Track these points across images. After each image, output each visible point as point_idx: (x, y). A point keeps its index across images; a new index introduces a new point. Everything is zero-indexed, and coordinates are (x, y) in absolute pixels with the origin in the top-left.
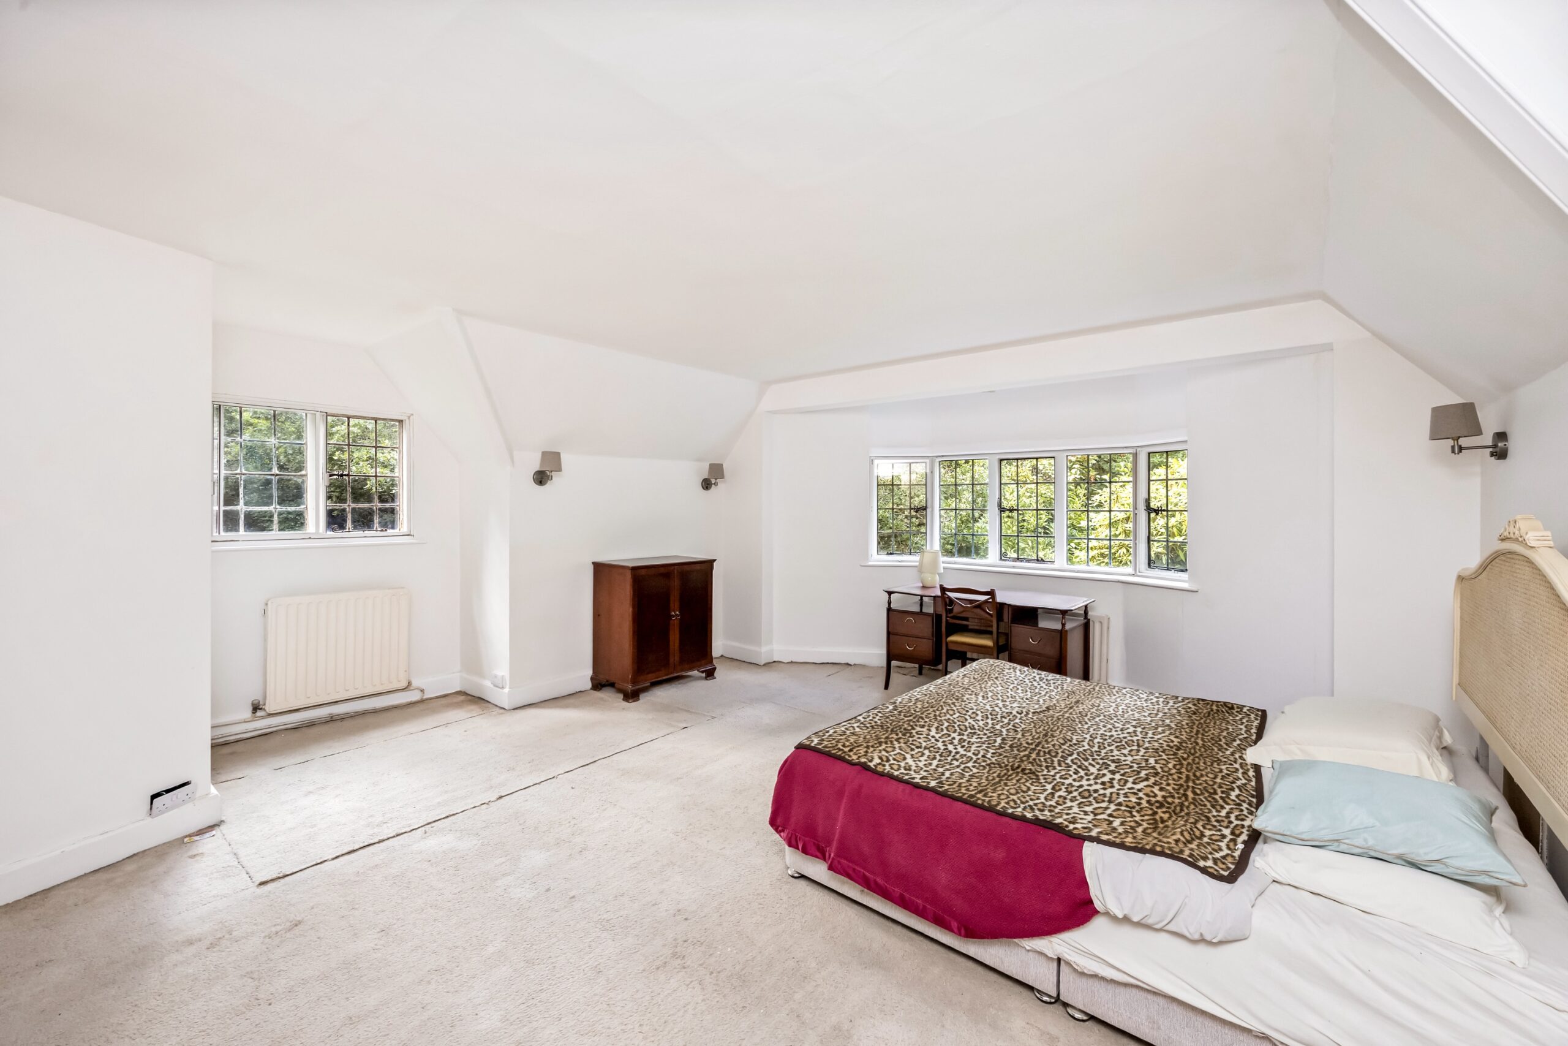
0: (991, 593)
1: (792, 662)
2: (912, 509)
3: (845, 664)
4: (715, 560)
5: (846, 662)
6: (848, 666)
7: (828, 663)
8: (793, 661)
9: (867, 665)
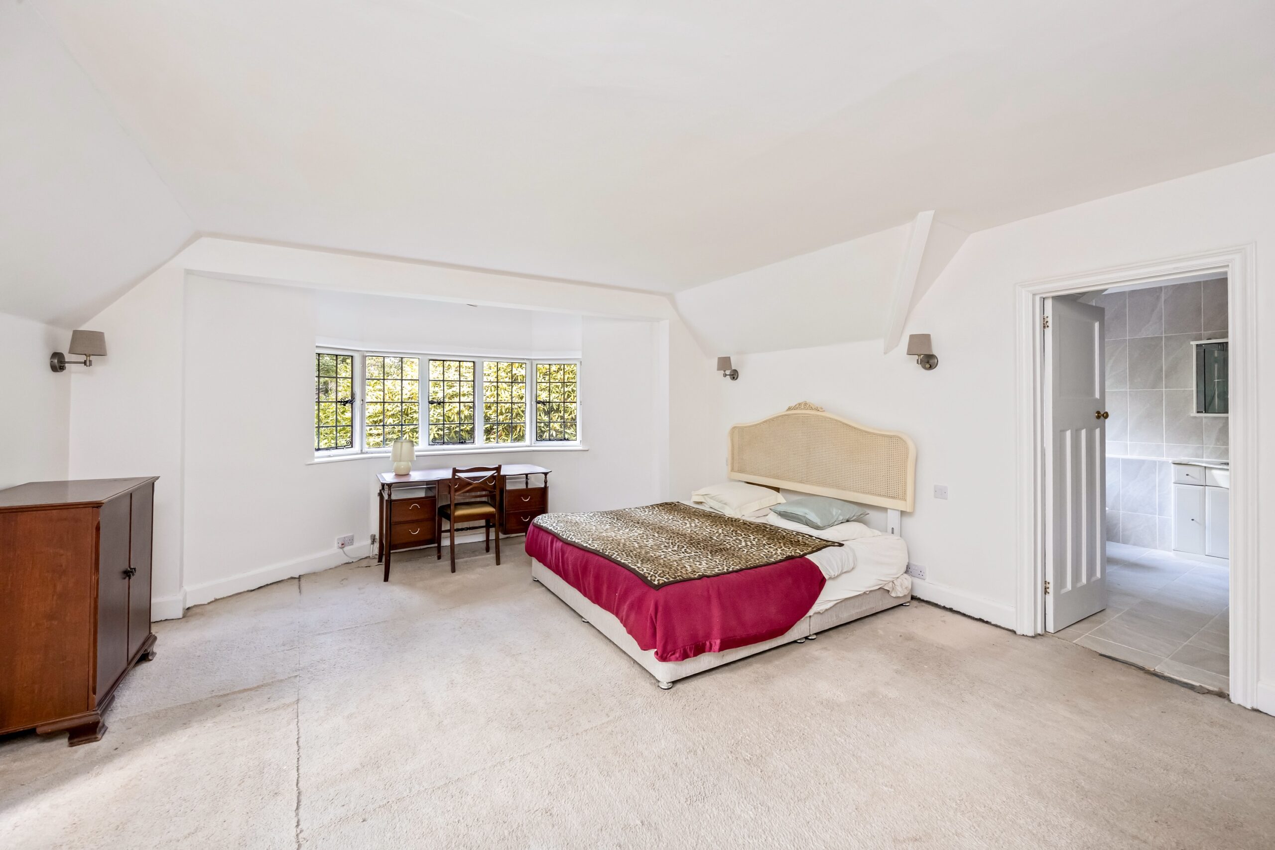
0: (498, 469)
1: (216, 600)
2: (339, 402)
3: (289, 579)
4: (158, 478)
5: (289, 577)
6: (292, 580)
7: (267, 585)
8: (218, 597)
9: (316, 571)
